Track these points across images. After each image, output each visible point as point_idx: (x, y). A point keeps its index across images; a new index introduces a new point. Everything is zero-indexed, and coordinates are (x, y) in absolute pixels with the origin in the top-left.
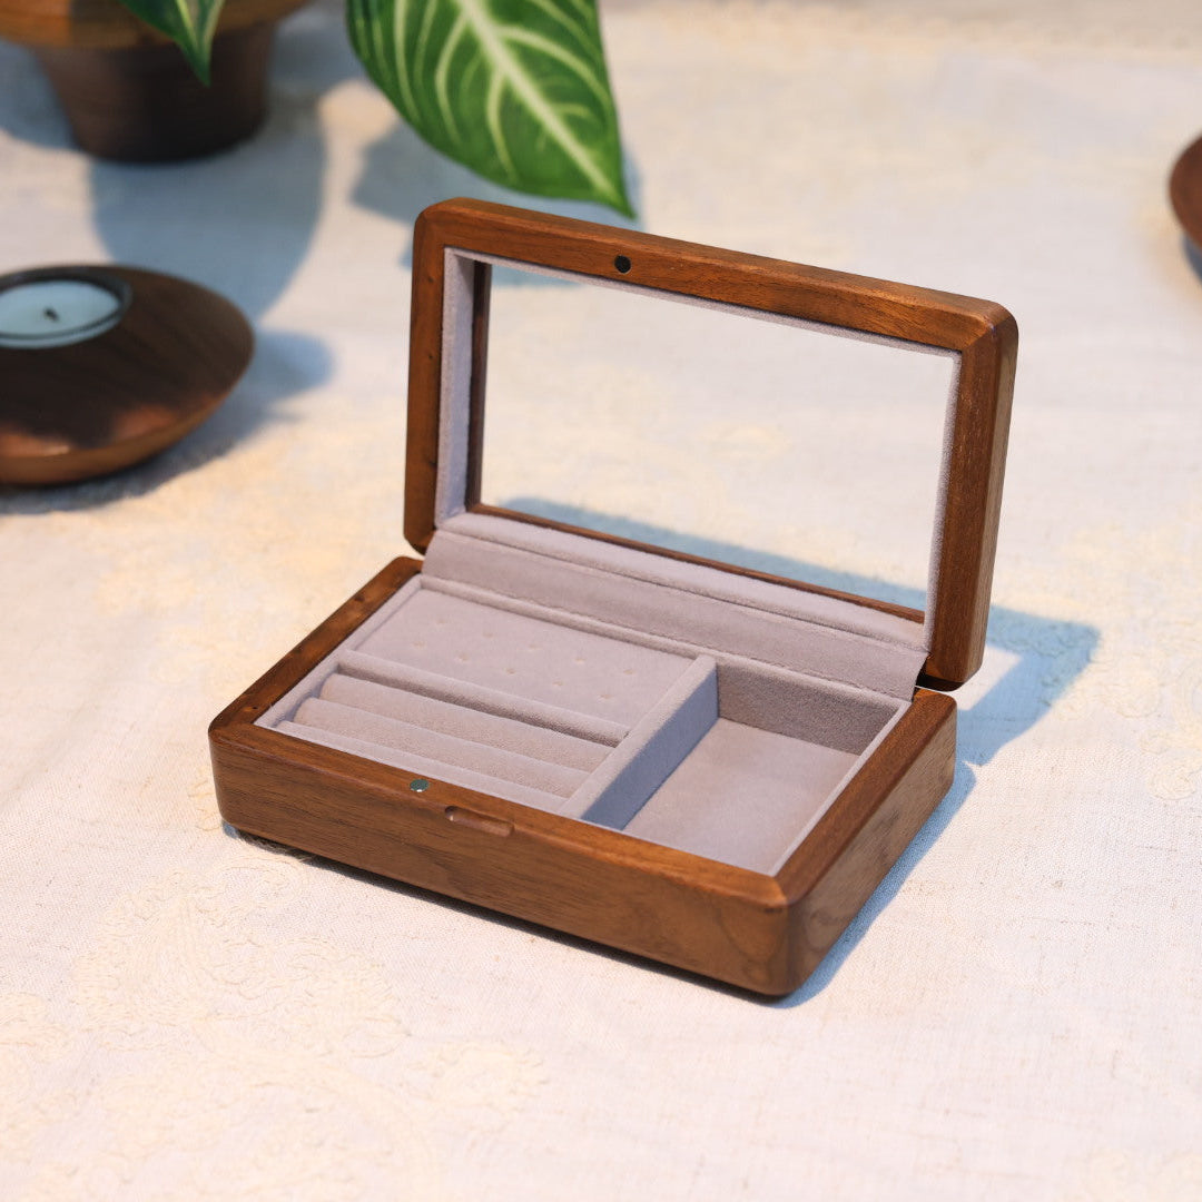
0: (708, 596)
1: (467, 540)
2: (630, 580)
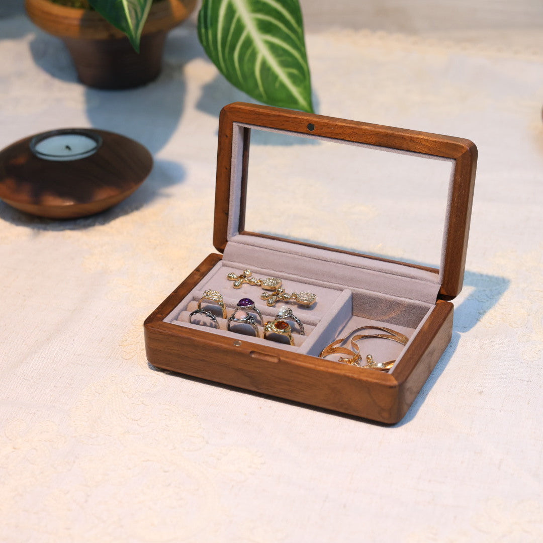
0: (347, 265)
1: (241, 245)
2: (313, 259)
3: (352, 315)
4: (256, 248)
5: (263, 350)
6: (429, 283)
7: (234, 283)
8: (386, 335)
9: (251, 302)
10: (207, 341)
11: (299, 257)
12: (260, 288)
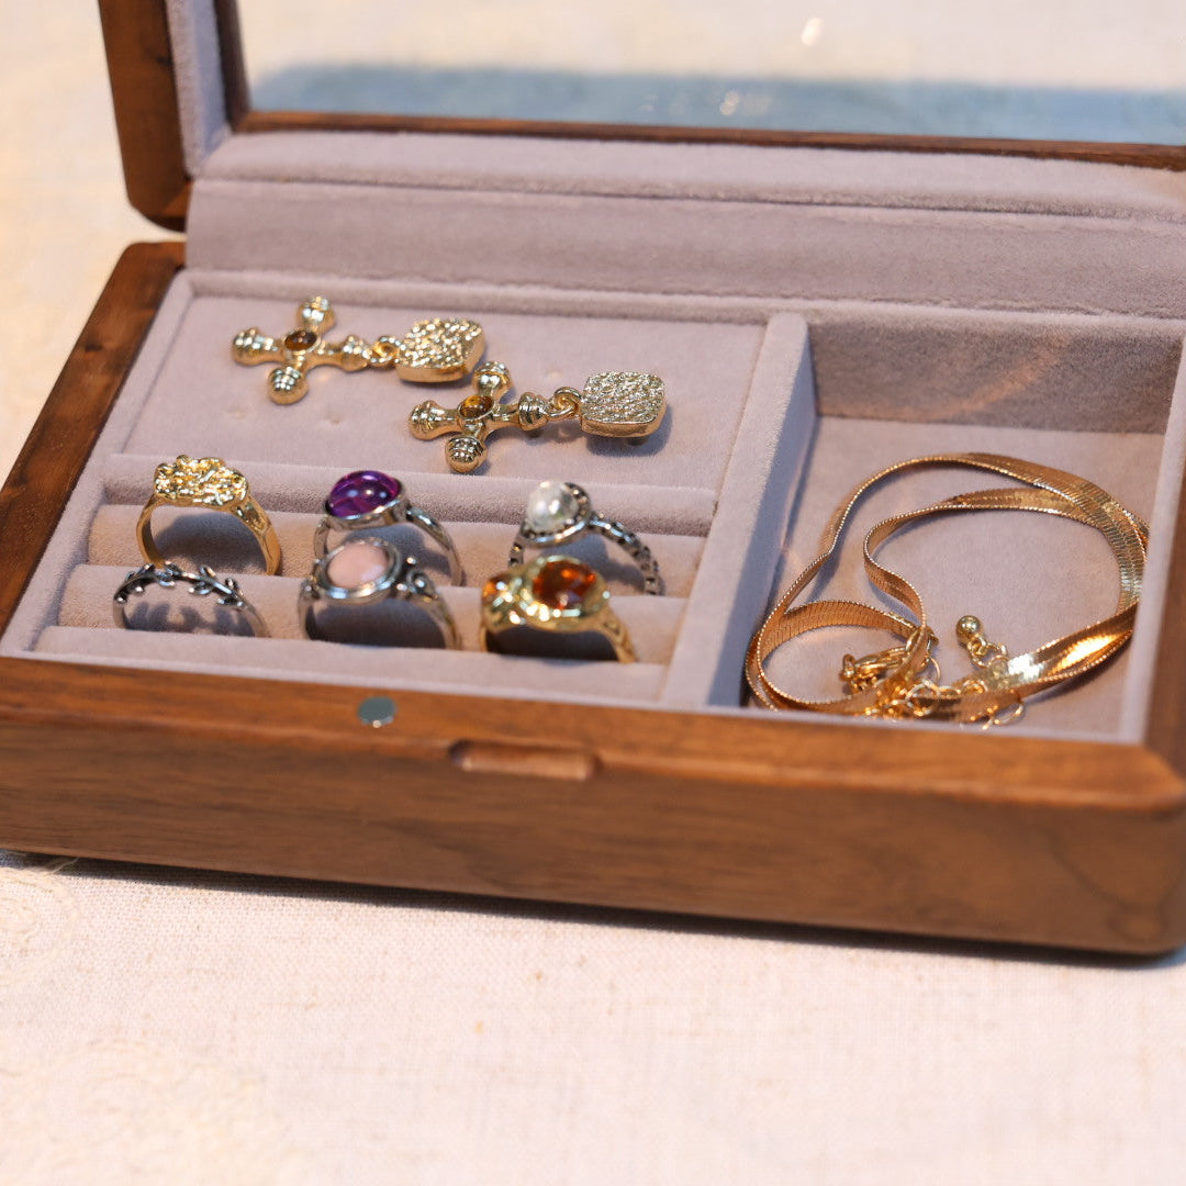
0: (755, 200)
1: (258, 188)
2: (596, 200)
3: (819, 415)
4: (327, 188)
5: (508, 728)
6: (1150, 226)
7: (274, 376)
8: (1000, 492)
9: (388, 487)
10: (232, 726)
11: (533, 199)
12: (391, 376)
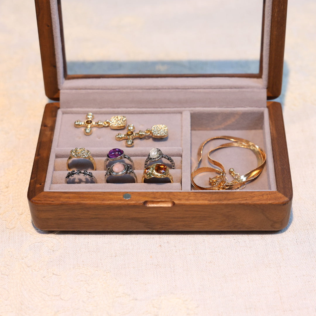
0: (177, 88)
1: (74, 91)
2: (145, 90)
3: (191, 130)
4: (89, 91)
7: (85, 130)
9: (121, 152)
11: (132, 91)
12: (109, 128)
